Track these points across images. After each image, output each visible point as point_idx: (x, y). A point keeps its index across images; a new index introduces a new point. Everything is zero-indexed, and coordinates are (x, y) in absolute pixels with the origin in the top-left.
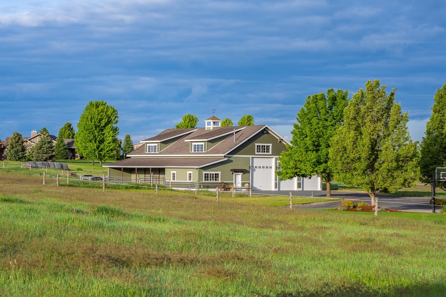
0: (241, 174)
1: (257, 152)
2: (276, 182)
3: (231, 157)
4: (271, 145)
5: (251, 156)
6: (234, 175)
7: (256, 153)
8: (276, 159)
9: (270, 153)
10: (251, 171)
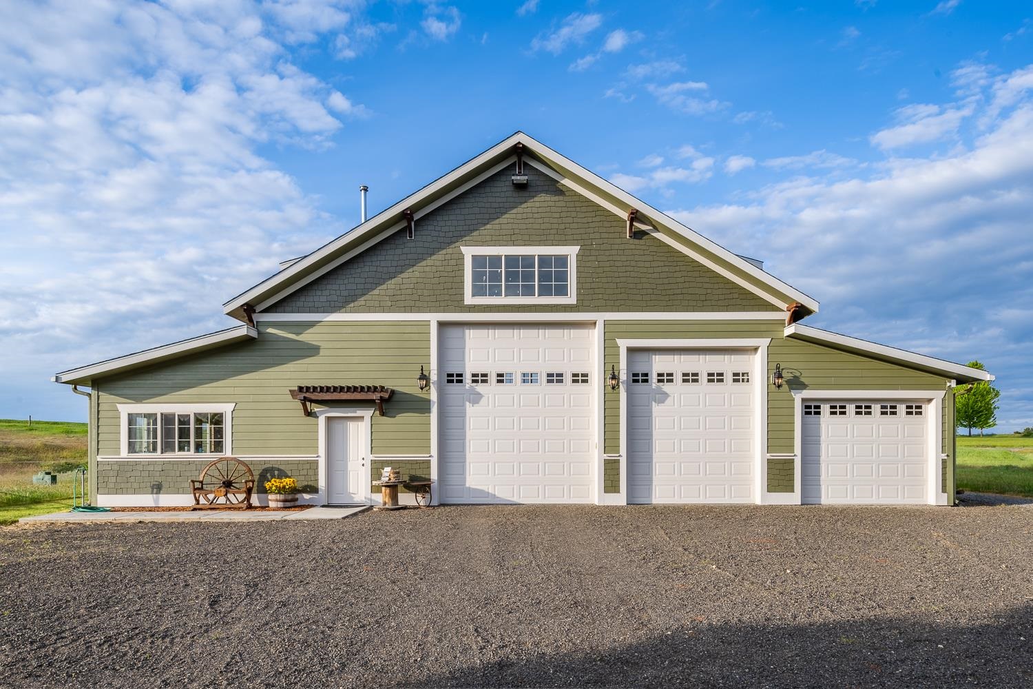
0: (367, 413)
1: (477, 292)
2: (613, 456)
3: (312, 324)
4: (571, 252)
5: (433, 318)
6: (322, 421)
7: (469, 299)
8: (612, 333)
9: (571, 299)
10: (434, 396)
